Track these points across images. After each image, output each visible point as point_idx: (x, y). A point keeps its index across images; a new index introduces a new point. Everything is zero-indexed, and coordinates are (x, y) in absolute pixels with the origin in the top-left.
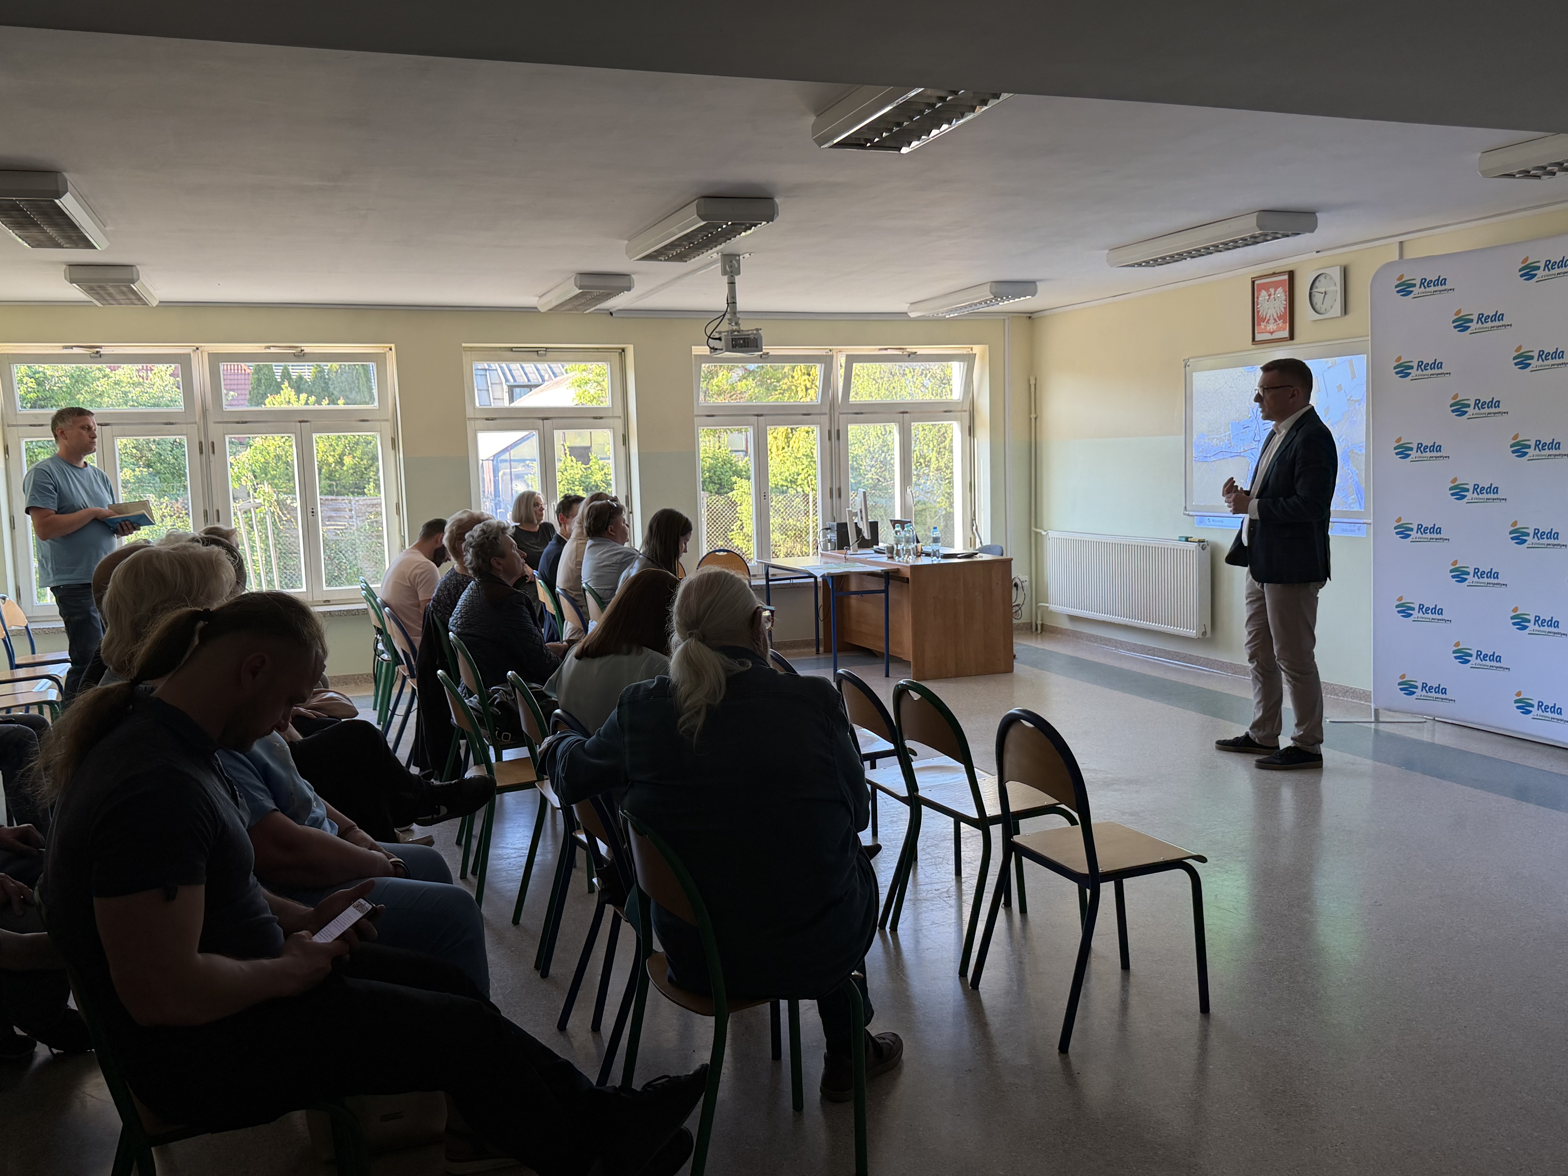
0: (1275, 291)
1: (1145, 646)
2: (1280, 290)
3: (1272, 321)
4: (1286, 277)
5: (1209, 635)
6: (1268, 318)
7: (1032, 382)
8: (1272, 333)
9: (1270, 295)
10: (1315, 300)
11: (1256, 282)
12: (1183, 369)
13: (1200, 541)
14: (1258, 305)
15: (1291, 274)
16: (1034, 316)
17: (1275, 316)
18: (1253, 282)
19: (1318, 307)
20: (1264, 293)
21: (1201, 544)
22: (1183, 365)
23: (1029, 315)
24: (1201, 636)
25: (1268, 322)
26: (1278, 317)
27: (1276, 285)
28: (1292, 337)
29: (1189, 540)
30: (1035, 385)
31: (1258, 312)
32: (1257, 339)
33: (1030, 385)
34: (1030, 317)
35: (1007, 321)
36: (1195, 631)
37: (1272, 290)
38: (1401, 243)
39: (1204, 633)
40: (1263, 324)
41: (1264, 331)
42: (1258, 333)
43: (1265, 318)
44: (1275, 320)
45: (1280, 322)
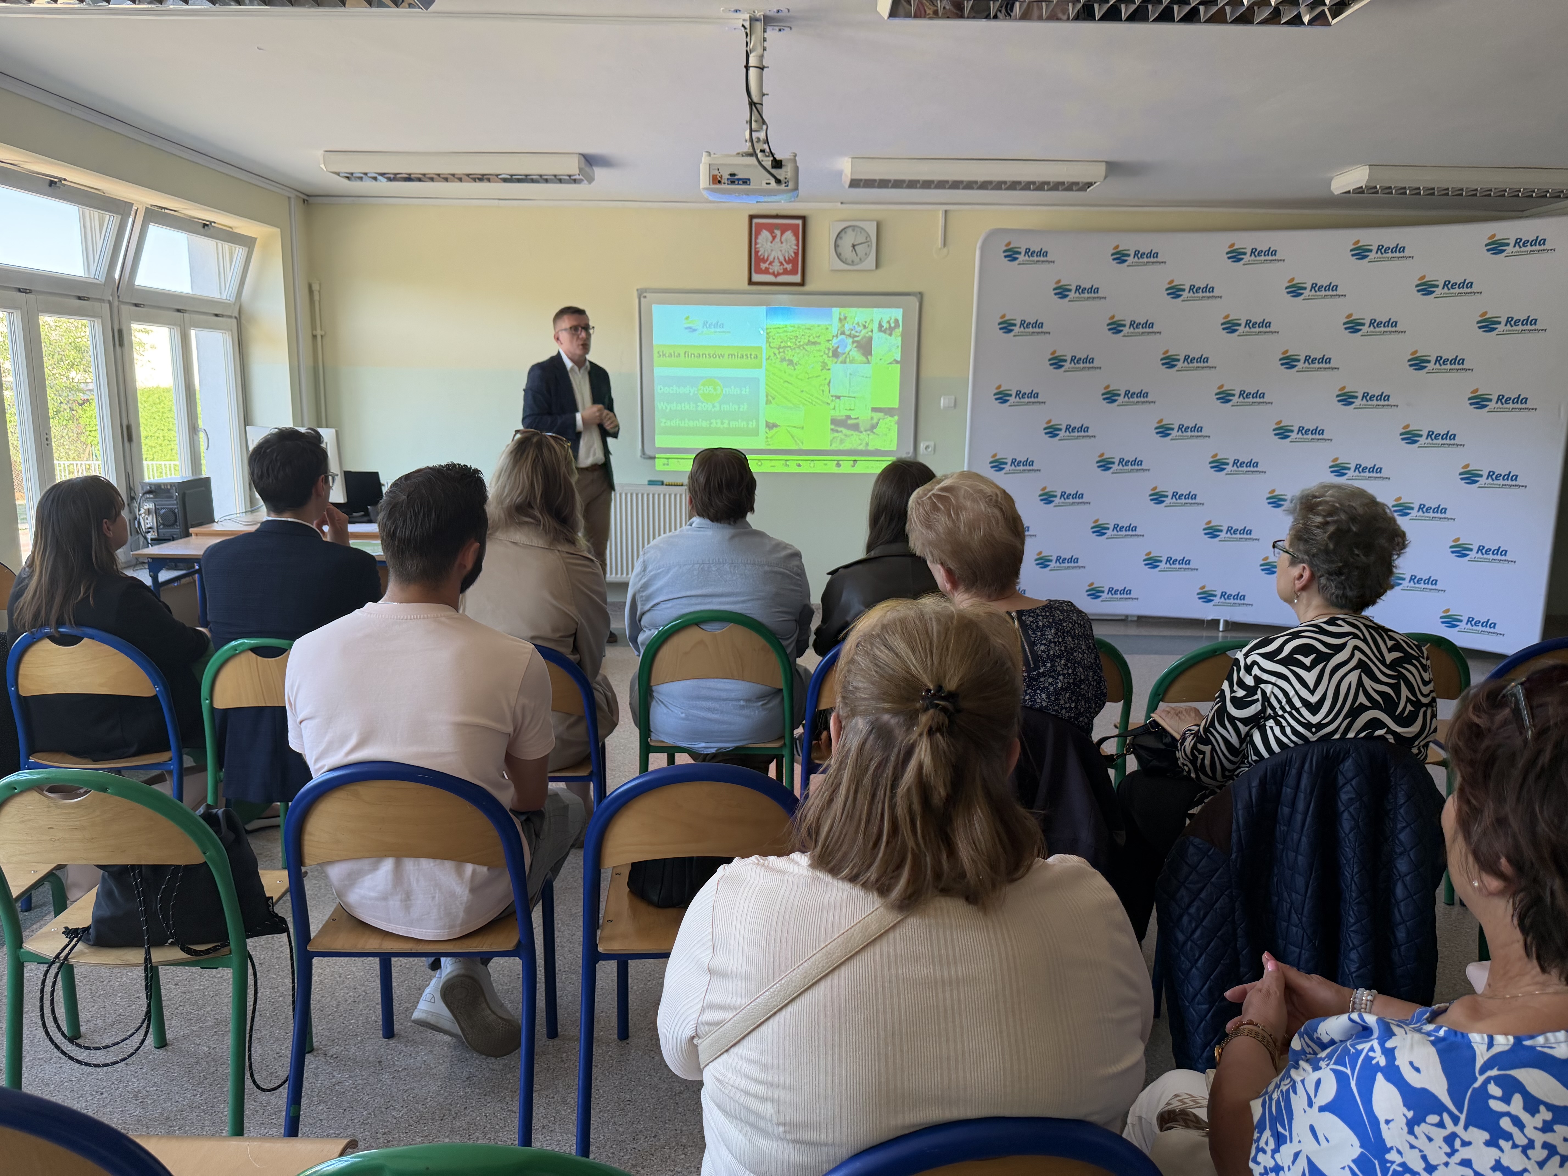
0: (782, 235)
2: (789, 235)
3: (776, 263)
4: (800, 222)
6: (771, 259)
7: (315, 287)
8: (776, 276)
9: (774, 238)
10: (840, 250)
11: (756, 221)
12: (637, 301)
14: (757, 244)
15: (805, 220)
16: (311, 200)
17: (782, 259)
18: (751, 220)
19: (845, 257)
20: (765, 234)
22: (636, 297)
23: (306, 197)
25: (770, 264)
26: (785, 260)
27: (784, 229)
28: (802, 284)
29: (665, 483)
31: (757, 252)
32: (756, 280)
33: (312, 291)
34: (305, 201)
35: (293, 201)
37: (778, 232)
38: (946, 211)
40: (763, 266)
41: (766, 271)
42: (756, 272)
43: (767, 259)
44: (781, 264)
45: (789, 267)
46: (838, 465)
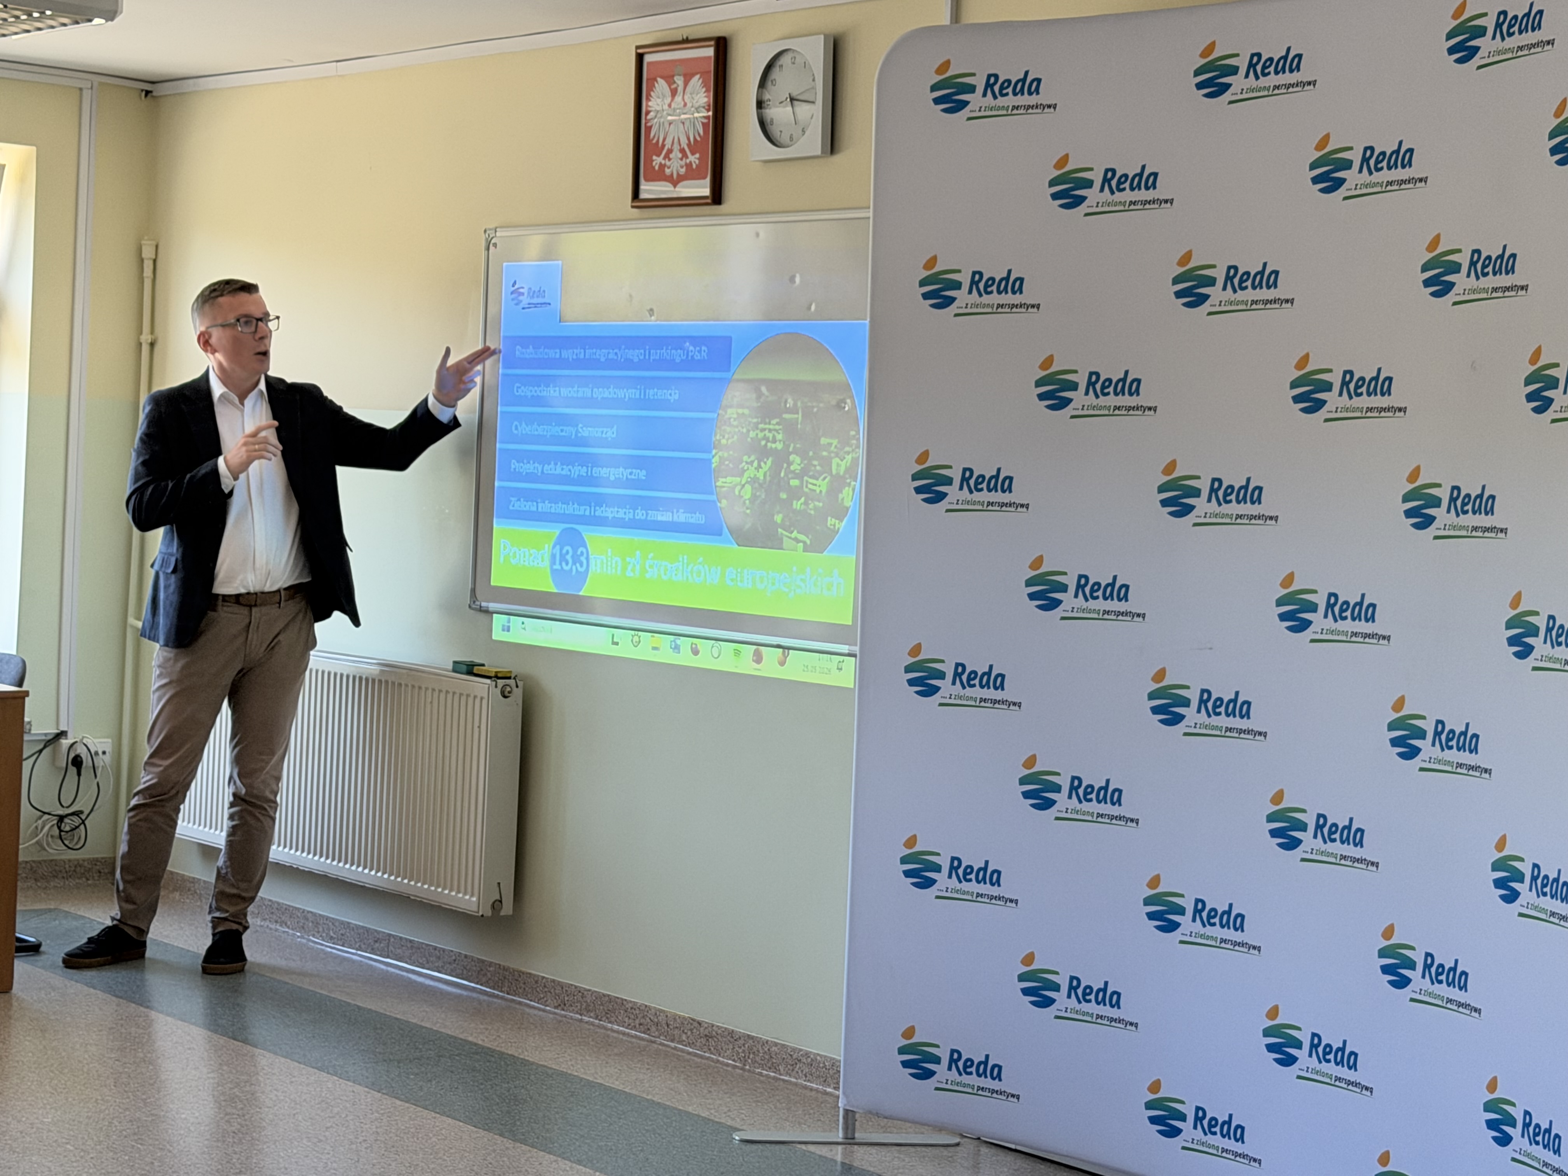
0: (686, 84)
1: (368, 930)
2: (696, 81)
3: (676, 154)
4: (710, 52)
5: (507, 909)
6: (667, 145)
7: (148, 253)
8: (674, 184)
9: (674, 92)
10: (768, 112)
11: (648, 59)
12: (483, 253)
13: (497, 677)
14: (648, 113)
15: (722, 45)
16: (158, 90)
17: (684, 143)
18: (640, 58)
19: (775, 130)
20: (661, 85)
21: (501, 682)
22: (483, 244)
23: (148, 87)
24: (489, 913)
25: (667, 157)
26: (689, 145)
27: (688, 69)
28: (717, 197)
29: (476, 670)
30: (155, 261)
31: (648, 129)
32: (643, 195)
33: (142, 260)
34: (147, 93)
35: (87, 94)
36: (474, 899)
37: (679, 81)
39: (497, 904)
40: (658, 160)
41: (660, 175)
42: (647, 180)
43: (663, 146)
44: (684, 155)
45: (694, 159)
46: (758, 658)
